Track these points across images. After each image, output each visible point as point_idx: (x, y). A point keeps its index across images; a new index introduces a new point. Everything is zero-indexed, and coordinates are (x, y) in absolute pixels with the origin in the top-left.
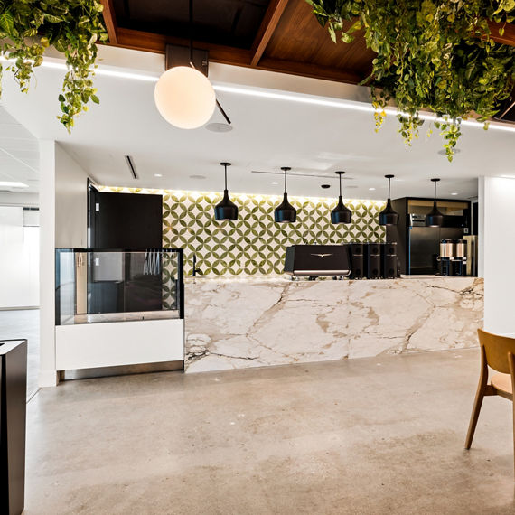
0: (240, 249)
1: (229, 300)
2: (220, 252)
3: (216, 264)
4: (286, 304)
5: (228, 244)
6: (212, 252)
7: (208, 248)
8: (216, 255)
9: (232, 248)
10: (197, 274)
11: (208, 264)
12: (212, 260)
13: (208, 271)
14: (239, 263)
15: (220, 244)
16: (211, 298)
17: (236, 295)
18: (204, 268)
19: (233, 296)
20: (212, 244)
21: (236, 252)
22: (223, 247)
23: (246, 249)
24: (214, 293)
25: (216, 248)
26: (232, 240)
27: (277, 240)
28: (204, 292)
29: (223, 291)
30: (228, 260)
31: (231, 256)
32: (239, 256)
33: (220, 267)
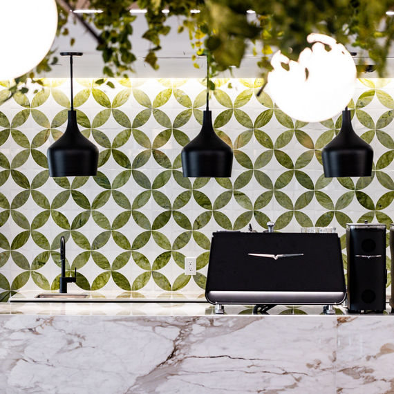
0: (184, 222)
1: (61, 351)
2: (131, 230)
3: (121, 261)
4: (185, 366)
5: (152, 210)
6: (112, 231)
7: (101, 220)
8: (120, 240)
9: (162, 220)
10: (72, 288)
11: (101, 262)
12: (111, 251)
13: (101, 280)
14: (180, 259)
15: (131, 212)
16: (25, 346)
17: (75, 340)
18: (90, 271)
19: (70, 342)
20: (111, 210)
21: (172, 230)
22: (140, 219)
23: (199, 224)
24: (30, 335)
25: (121, 221)
26: (162, 200)
27: (284, 200)
28: (12, 331)
29: (48, 331)
30: (152, 250)
31: (161, 241)
32: (182, 240)
33: (131, 271)
